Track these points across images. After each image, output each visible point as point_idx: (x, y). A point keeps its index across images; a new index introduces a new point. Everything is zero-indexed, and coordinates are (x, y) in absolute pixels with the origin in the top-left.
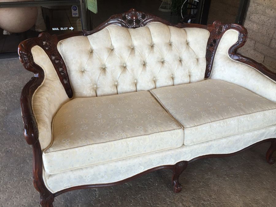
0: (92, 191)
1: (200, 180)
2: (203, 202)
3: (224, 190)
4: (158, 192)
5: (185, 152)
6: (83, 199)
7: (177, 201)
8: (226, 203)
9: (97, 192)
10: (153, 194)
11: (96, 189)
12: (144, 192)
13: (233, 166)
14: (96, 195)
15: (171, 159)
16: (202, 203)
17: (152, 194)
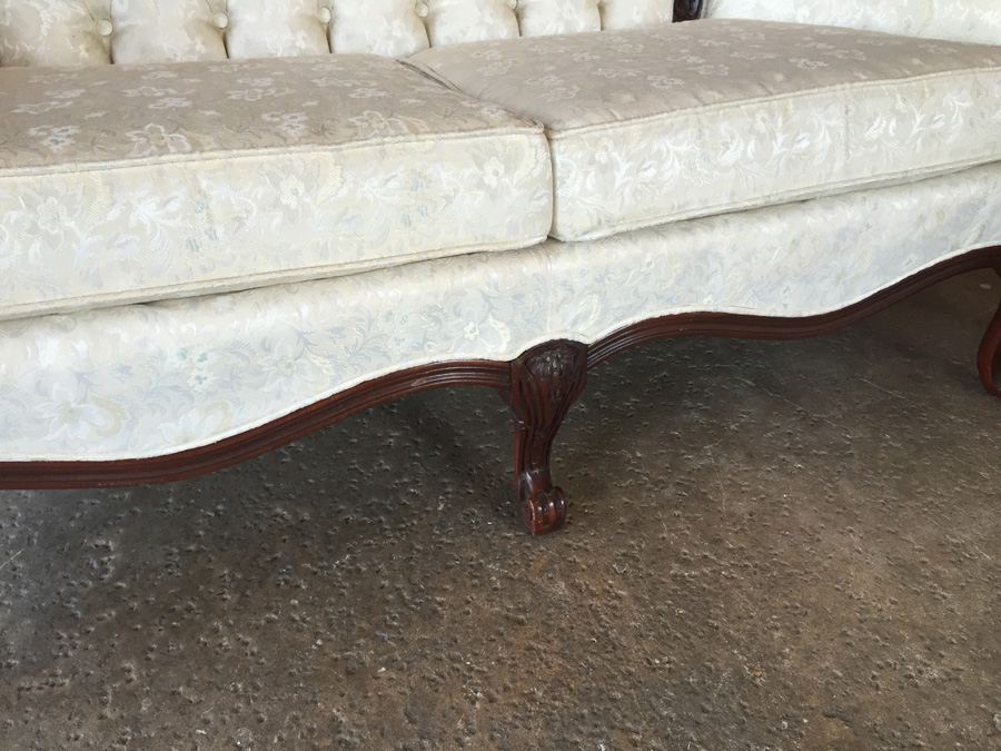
0: (88, 550)
1: (661, 477)
2: (676, 569)
3: (787, 514)
4: (447, 537)
5: (564, 284)
6: (24, 592)
7: (542, 572)
8: (796, 565)
9: (112, 557)
10: (418, 547)
11: (110, 544)
12: (370, 544)
13: (824, 416)
14: (106, 571)
15: (491, 320)
16: (675, 576)
17: (412, 547)
